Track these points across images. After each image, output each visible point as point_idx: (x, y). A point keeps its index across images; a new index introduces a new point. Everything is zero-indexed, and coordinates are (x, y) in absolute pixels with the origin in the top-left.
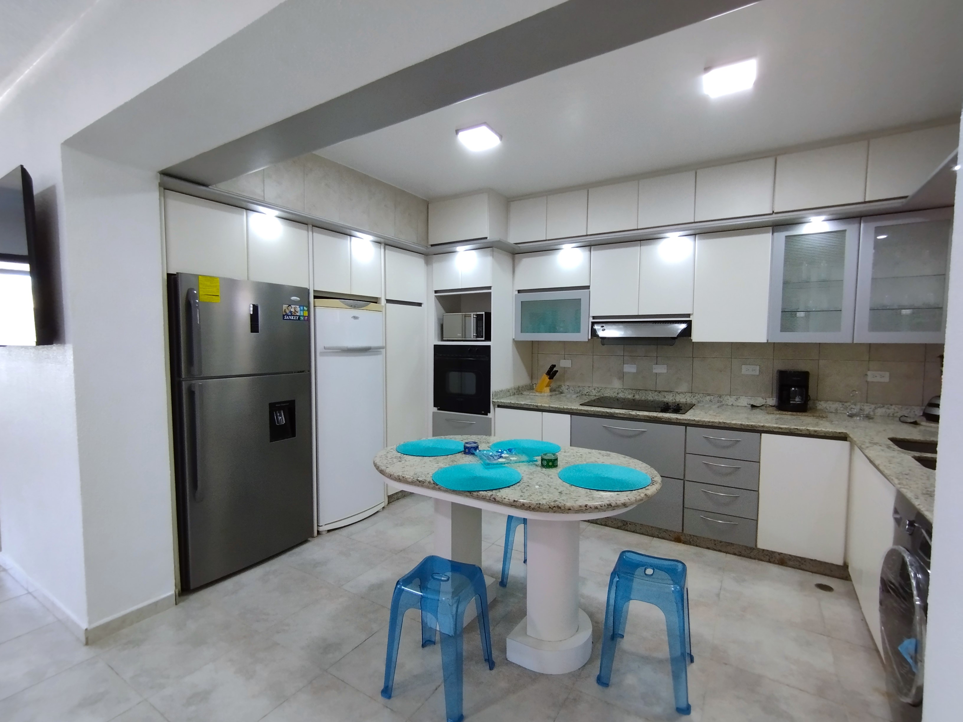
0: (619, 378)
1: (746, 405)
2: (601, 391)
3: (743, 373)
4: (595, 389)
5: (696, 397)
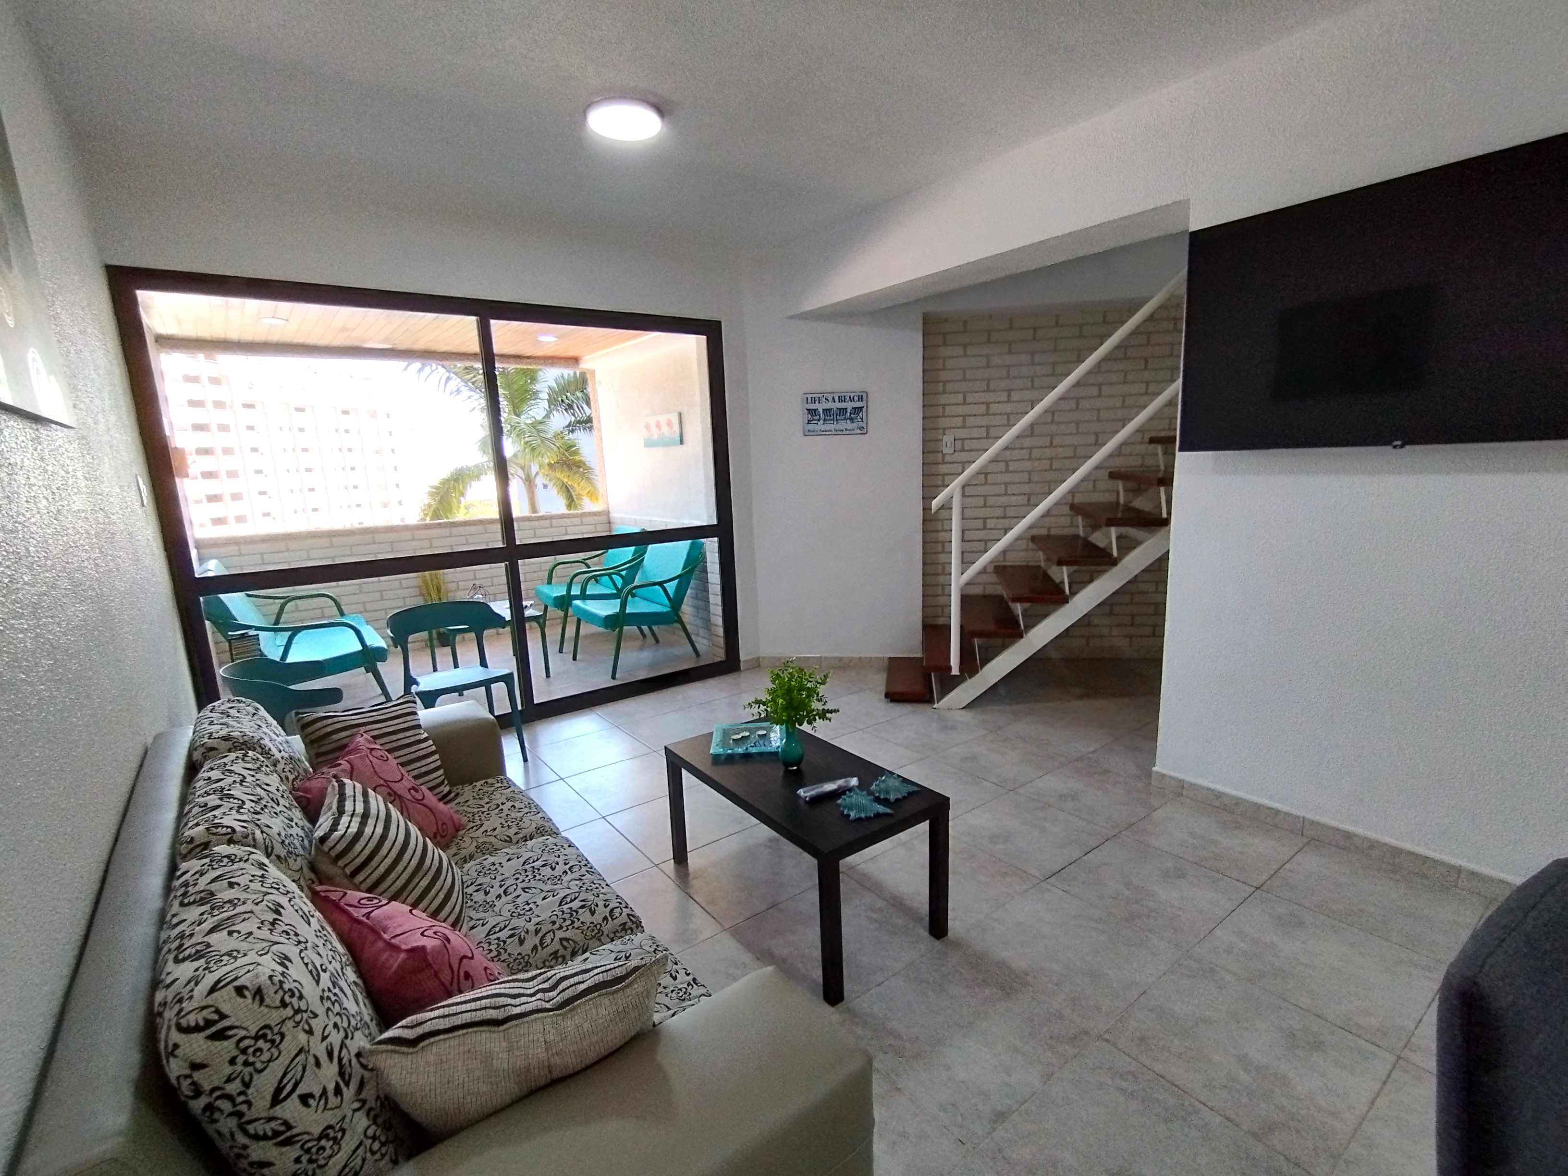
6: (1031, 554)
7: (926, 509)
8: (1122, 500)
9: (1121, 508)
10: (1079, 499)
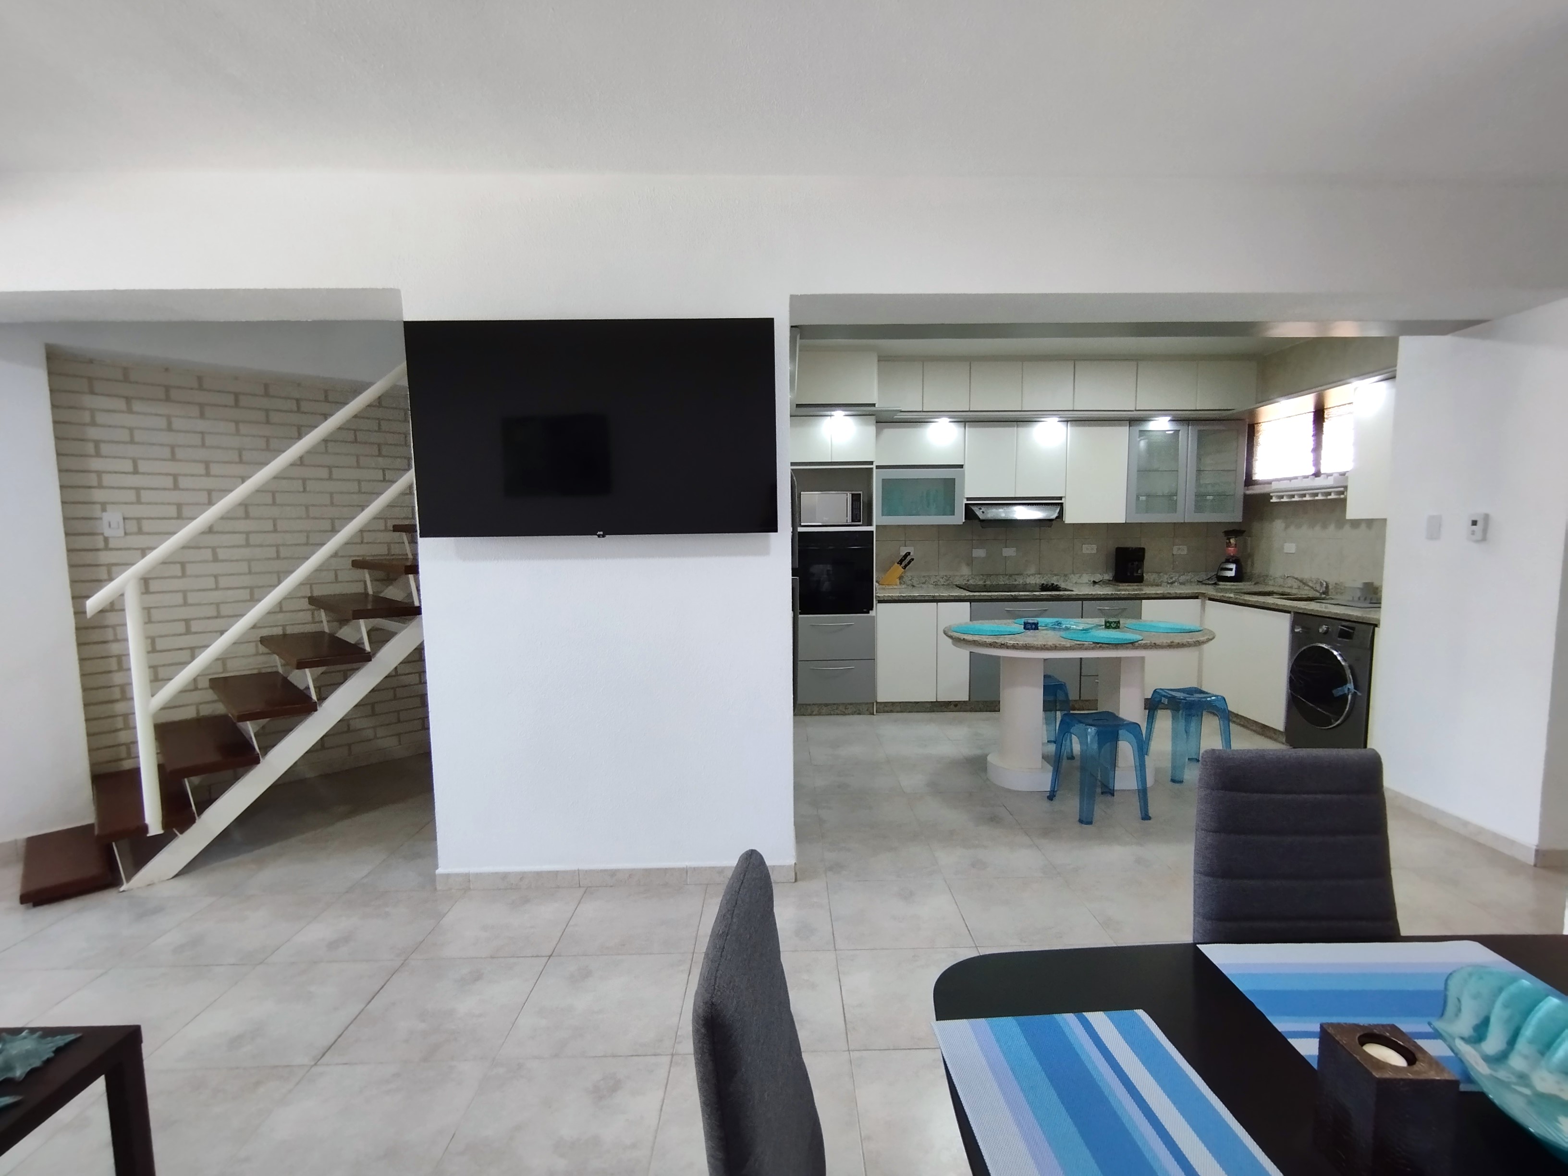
0: (968, 565)
1: (1088, 582)
2: (950, 579)
3: (1084, 552)
4: (942, 578)
5: (1045, 578)
6: (261, 659)
7: (79, 612)
8: (370, 592)
9: (370, 599)
10: (318, 592)
